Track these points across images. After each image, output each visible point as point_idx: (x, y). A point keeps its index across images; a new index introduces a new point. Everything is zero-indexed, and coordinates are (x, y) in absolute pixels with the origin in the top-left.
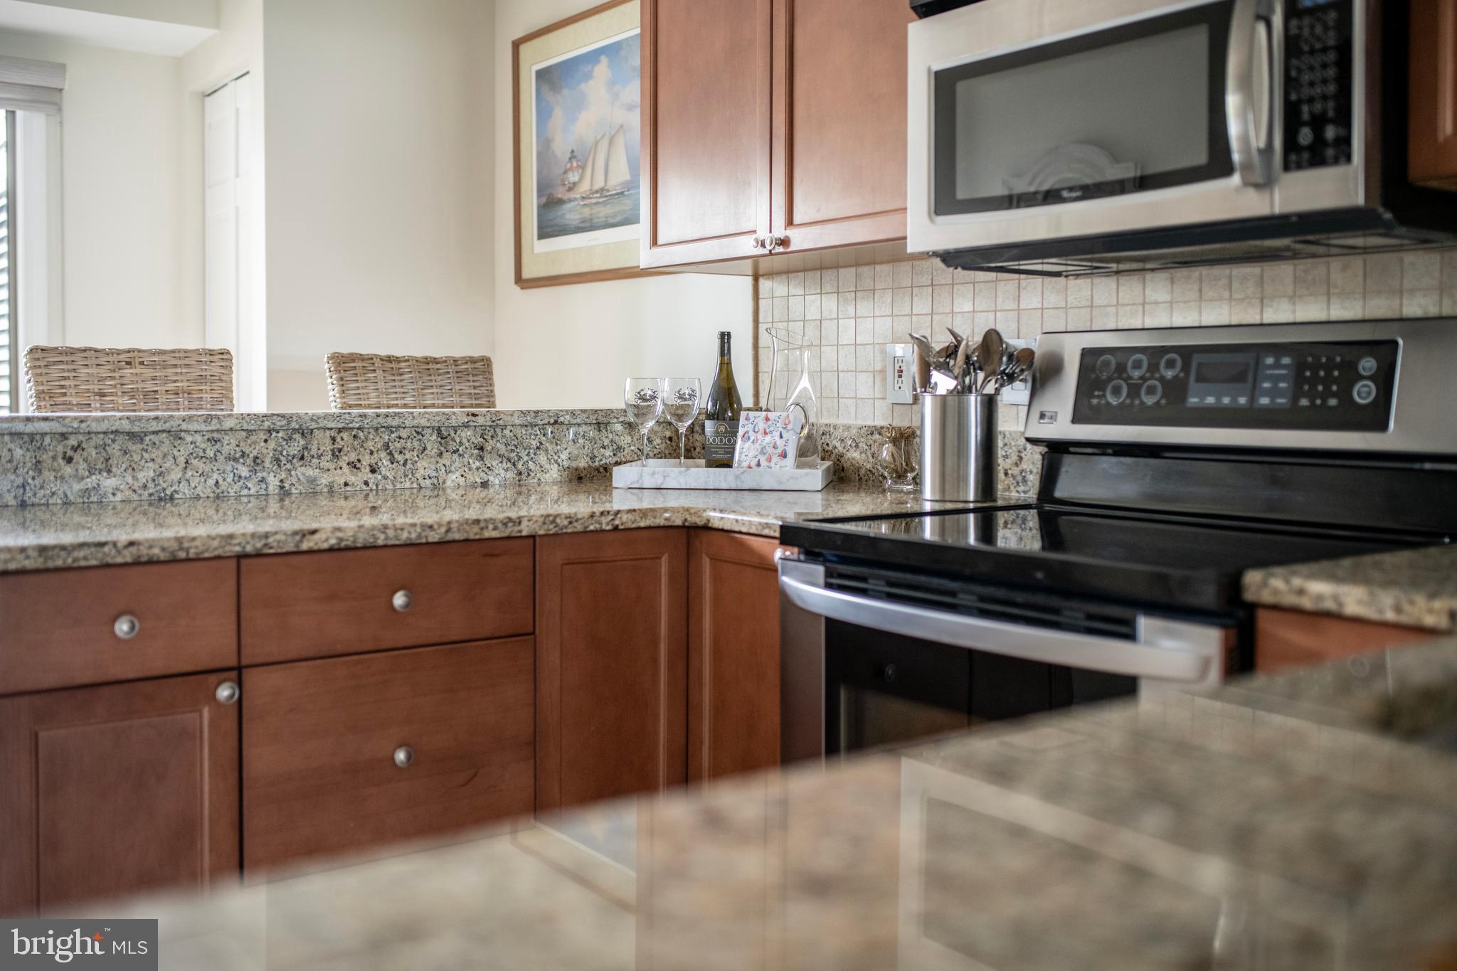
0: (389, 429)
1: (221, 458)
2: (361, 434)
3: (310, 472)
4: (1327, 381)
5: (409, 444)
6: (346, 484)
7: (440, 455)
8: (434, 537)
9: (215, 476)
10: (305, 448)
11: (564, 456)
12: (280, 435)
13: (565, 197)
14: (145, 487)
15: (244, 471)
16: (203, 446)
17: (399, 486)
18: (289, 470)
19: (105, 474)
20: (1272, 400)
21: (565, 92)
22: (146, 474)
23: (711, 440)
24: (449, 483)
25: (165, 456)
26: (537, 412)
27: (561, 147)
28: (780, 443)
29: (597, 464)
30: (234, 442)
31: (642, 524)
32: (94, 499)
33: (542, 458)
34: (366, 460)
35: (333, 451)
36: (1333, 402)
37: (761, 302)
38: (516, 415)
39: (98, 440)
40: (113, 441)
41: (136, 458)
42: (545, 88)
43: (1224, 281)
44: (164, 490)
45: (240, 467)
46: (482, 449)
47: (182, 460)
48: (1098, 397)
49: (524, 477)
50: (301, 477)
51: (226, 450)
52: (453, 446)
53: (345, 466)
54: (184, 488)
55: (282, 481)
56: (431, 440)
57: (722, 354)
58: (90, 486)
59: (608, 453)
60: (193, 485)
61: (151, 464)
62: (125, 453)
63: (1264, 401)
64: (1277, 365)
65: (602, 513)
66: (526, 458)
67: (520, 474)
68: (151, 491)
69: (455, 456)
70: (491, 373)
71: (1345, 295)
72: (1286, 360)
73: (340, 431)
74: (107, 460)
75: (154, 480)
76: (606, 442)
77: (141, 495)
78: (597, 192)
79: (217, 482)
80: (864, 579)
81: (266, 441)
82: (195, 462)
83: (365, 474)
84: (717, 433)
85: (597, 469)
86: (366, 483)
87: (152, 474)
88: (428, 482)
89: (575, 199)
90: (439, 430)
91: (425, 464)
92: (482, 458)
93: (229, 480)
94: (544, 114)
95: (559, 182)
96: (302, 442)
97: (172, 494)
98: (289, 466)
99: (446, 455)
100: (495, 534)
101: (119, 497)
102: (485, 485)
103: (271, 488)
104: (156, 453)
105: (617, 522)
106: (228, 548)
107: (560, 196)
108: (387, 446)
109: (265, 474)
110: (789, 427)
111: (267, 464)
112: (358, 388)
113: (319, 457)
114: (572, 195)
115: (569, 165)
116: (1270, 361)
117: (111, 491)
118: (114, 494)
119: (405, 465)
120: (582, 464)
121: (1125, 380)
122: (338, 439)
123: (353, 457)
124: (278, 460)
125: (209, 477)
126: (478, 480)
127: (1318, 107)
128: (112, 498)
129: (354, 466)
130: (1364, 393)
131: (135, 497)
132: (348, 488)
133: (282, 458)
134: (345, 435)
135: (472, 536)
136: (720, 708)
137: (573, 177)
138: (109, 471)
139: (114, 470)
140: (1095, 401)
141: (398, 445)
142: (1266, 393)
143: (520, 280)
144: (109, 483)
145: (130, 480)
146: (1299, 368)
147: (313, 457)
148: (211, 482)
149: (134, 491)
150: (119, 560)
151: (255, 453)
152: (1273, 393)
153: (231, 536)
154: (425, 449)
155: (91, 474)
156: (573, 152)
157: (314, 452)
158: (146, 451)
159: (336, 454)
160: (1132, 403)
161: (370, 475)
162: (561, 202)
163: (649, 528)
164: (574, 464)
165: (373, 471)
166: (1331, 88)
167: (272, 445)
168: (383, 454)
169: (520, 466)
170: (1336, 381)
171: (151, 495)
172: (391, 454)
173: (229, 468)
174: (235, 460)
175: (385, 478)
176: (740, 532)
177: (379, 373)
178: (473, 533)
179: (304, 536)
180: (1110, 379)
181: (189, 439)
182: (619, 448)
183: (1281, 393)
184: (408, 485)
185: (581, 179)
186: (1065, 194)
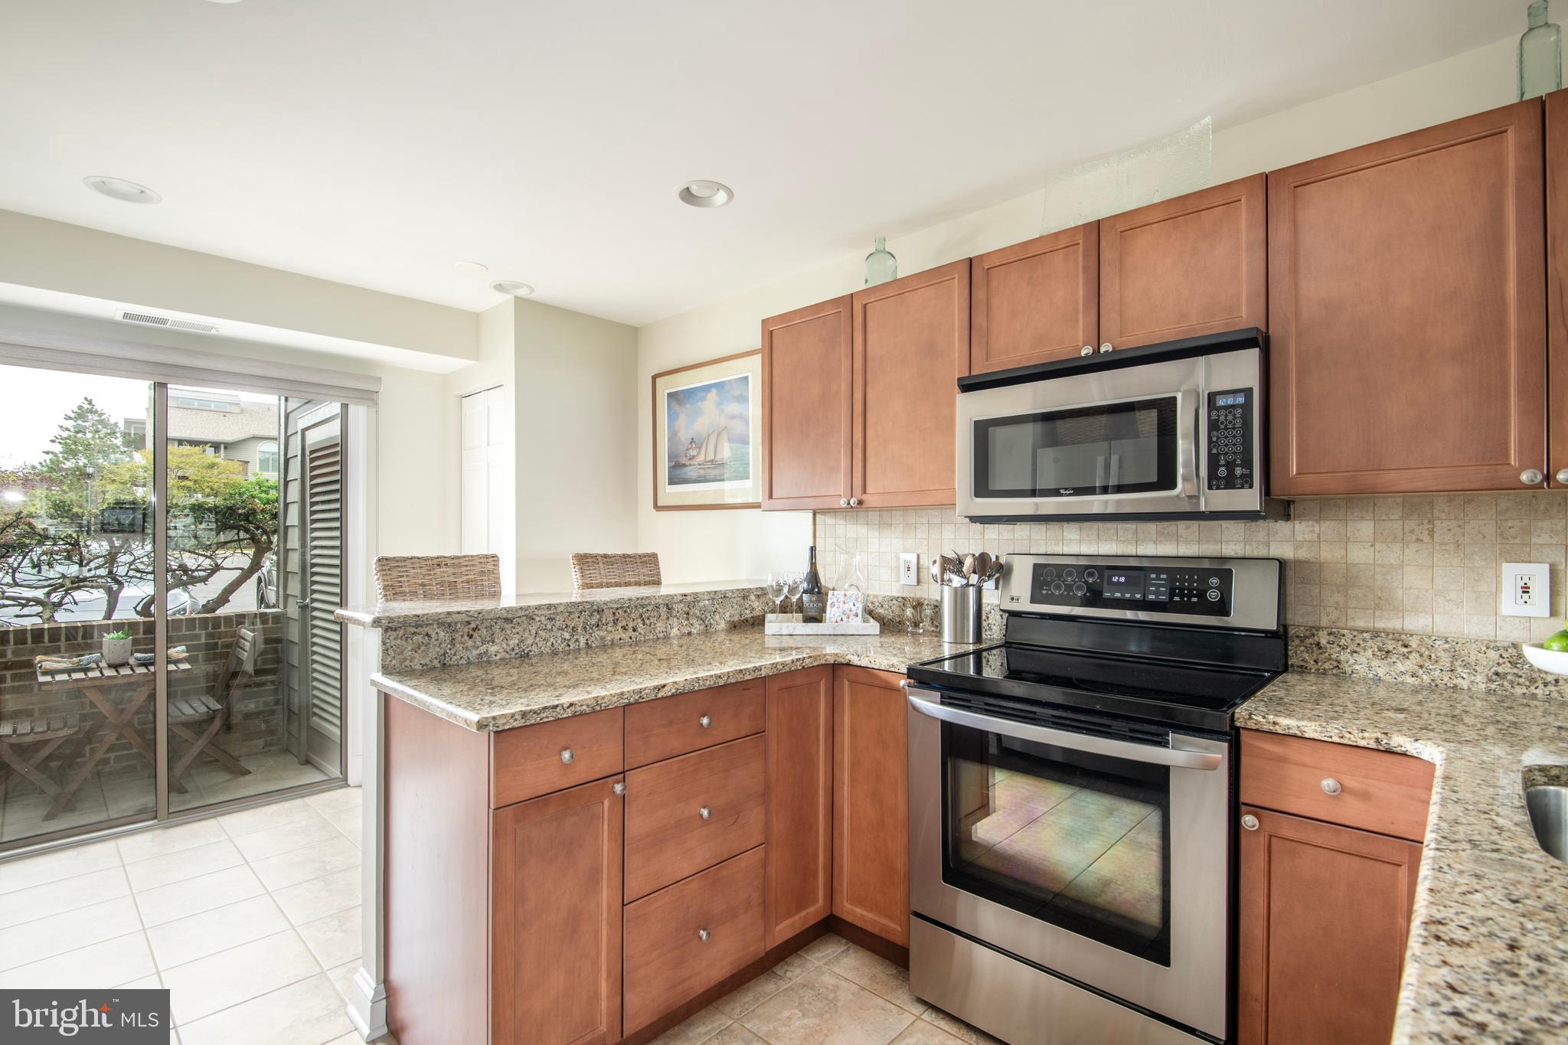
0: (643, 606)
1: (555, 629)
2: (628, 610)
3: (602, 634)
4: (1190, 588)
5: (652, 614)
6: (620, 639)
7: (668, 619)
8: (721, 682)
9: (552, 640)
10: (600, 620)
11: (727, 615)
12: (586, 613)
13: (688, 463)
14: (513, 649)
15: (567, 636)
16: (545, 623)
17: (647, 638)
18: (591, 634)
19: (491, 644)
20: (1157, 597)
21: (688, 406)
22: (514, 642)
23: (807, 605)
24: (672, 634)
25: (524, 630)
26: (715, 592)
27: (685, 435)
28: (853, 608)
29: (743, 618)
30: (562, 619)
31: (815, 664)
32: (485, 659)
33: (717, 617)
34: (631, 625)
35: (614, 620)
36: (1195, 600)
37: (817, 526)
38: (706, 594)
39: (487, 624)
40: (496, 623)
41: (508, 632)
42: (674, 403)
43: (1113, 531)
44: (524, 650)
45: (565, 633)
46: (688, 614)
47: (533, 632)
48: (1046, 590)
49: (708, 628)
50: (597, 637)
51: (558, 624)
52: (674, 613)
53: (620, 629)
54: (534, 648)
55: (587, 640)
56: (663, 610)
57: (812, 559)
58: (482, 651)
59: (748, 612)
60: (539, 646)
61: (516, 636)
62: (503, 630)
63: (1152, 597)
64: (1158, 578)
65: (797, 660)
66: (709, 617)
67: (706, 626)
68: (516, 651)
69: (675, 619)
70: (658, 562)
71: (1187, 541)
72: (1163, 576)
73: (617, 609)
74: (492, 635)
75: (518, 645)
76: (747, 606)
77: (510, 655)
78: (709, 462)
79: (553, 644)
80: (969, 701)
81: (579, 617)
82: (540, 632)
83: (630, 633)
84: (811, 601)
85: (743, 621)
86: (631, 638)
87: (517, 641)
88: (662, 634)
89: (694, 465)
90: (667, 605)
91: (660, 624)
92: (688, 619)
93: (559, 641)
94: (672, 417)
95: (683, 455)
96: (598, 617)
97: (528, 654)
98: (591, 631)
99: (671, 618)
100: (750, 677)
101: (498, 657)
102: (689, 634)
103: (581, 644)
104: (519, 629)
105: (804, 664)
106: (621, 701)
107: (684, 462)
108: (641, 616)
109: (578, 637)
110: (859, 600)
111: (579, 631)
112: (590, 574)
113: (606, 625)
114: (692, 462)
115: (690, 446)
116: (1153, 576)
117: (494, 653)
118: (496, 655)
119: (650, 626)
120: (736, 618)
121: (1063, 582)
122: (617, 614)
123: (624, 623)
124: (585, 628)
125: (548, 641)
126: (686, 632)
127: (1230, 457)
128: (495, 658)
129: (624, 628)
130: (1214, 596)
131: (508, 656)
132: (622, 641)
133: (588, 627)
134: (620, 611)
135: (739, 680)
136: (855, 765)
137: (693, 453)
138: (493, 642)
139: (496, 640)
140: (1044, 592)
141: (647, 615)
142: (1153, 593)
143: (656, 507)
144: (493, 649)
145: (505, 646)
146: (1171, 580)
147: (603, 625)
148: (549, 644)
149: (507, 652)
150: (565, 716)
151: (573, 625)
152: (1157, 593)
153: (622, 694)
154: (660, 616)
155: (483, 644)
156: (692, 439)
157: (604, 622)
158: (514, 628)
159: (616, 622)
160: (1069, 594)
161: (633, 633)
162: (684, 465)
163: (818, 666)
164: (732, 619)
165: (634, 630)
167: (582, 619)
168: (639, 620)
169: (706, 622)
170: (1195, 588)
171: (516, 654)
172: (643, 620)
173: (559, 635)
174: (563, 630)
175: (640, 634)
176: (873, 668)
177: (601, 565)
178: (740, 678)
179: (659, 689)
180: (1053, 581)
181: (538, 619)
182: (753, 609)
183: (1162, 593)
184: (651, 637)
185: (698, 454)
186: (1062, 491)
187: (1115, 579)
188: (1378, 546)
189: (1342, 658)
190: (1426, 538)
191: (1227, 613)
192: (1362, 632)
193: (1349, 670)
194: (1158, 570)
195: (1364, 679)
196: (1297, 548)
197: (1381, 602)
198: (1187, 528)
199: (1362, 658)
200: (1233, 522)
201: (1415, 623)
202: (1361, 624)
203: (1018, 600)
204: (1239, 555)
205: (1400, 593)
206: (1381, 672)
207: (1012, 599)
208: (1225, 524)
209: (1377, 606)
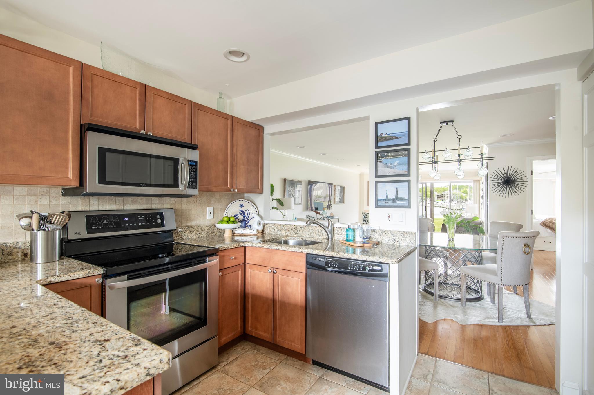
4: (152, 220)
20: (142, 224)
36: (154, 223)
48: (94, 227)
63: (140, 224)
64: (141, 217)
71: (141, 204)
72: (143, 216)
116: (139, 216)
121: (102, 222)
127: (192, 180)
130: (159, 221)
140: (93, 228)
142: (140, 223)
146: (146, 218)
152: (141, 222)
160: (106, 227)
166: (194, 177)
170: (153, 219)
180: (97, 222)
183: (143, 222)
186: (141, 185)
187: (125, 219)
188: (188, 204)
189: (182, 235)
190: (196, 202)
191: (164, 226)
192: (186, 227)
193: (183, 238)
194: (141, 214)
195: (186, 239)
196: (171, 205)
197: (188, 219)
198: (141, 199)
199: (186, 234)
200: (155, 197)
201: (193, 223)
202: (184, 225)
203: (80, 233)
204: (157, 208)
205: (191, 216)
206: (189, 236)
207: (76, 233)
208: (153, 198)
209: (187, 220)
